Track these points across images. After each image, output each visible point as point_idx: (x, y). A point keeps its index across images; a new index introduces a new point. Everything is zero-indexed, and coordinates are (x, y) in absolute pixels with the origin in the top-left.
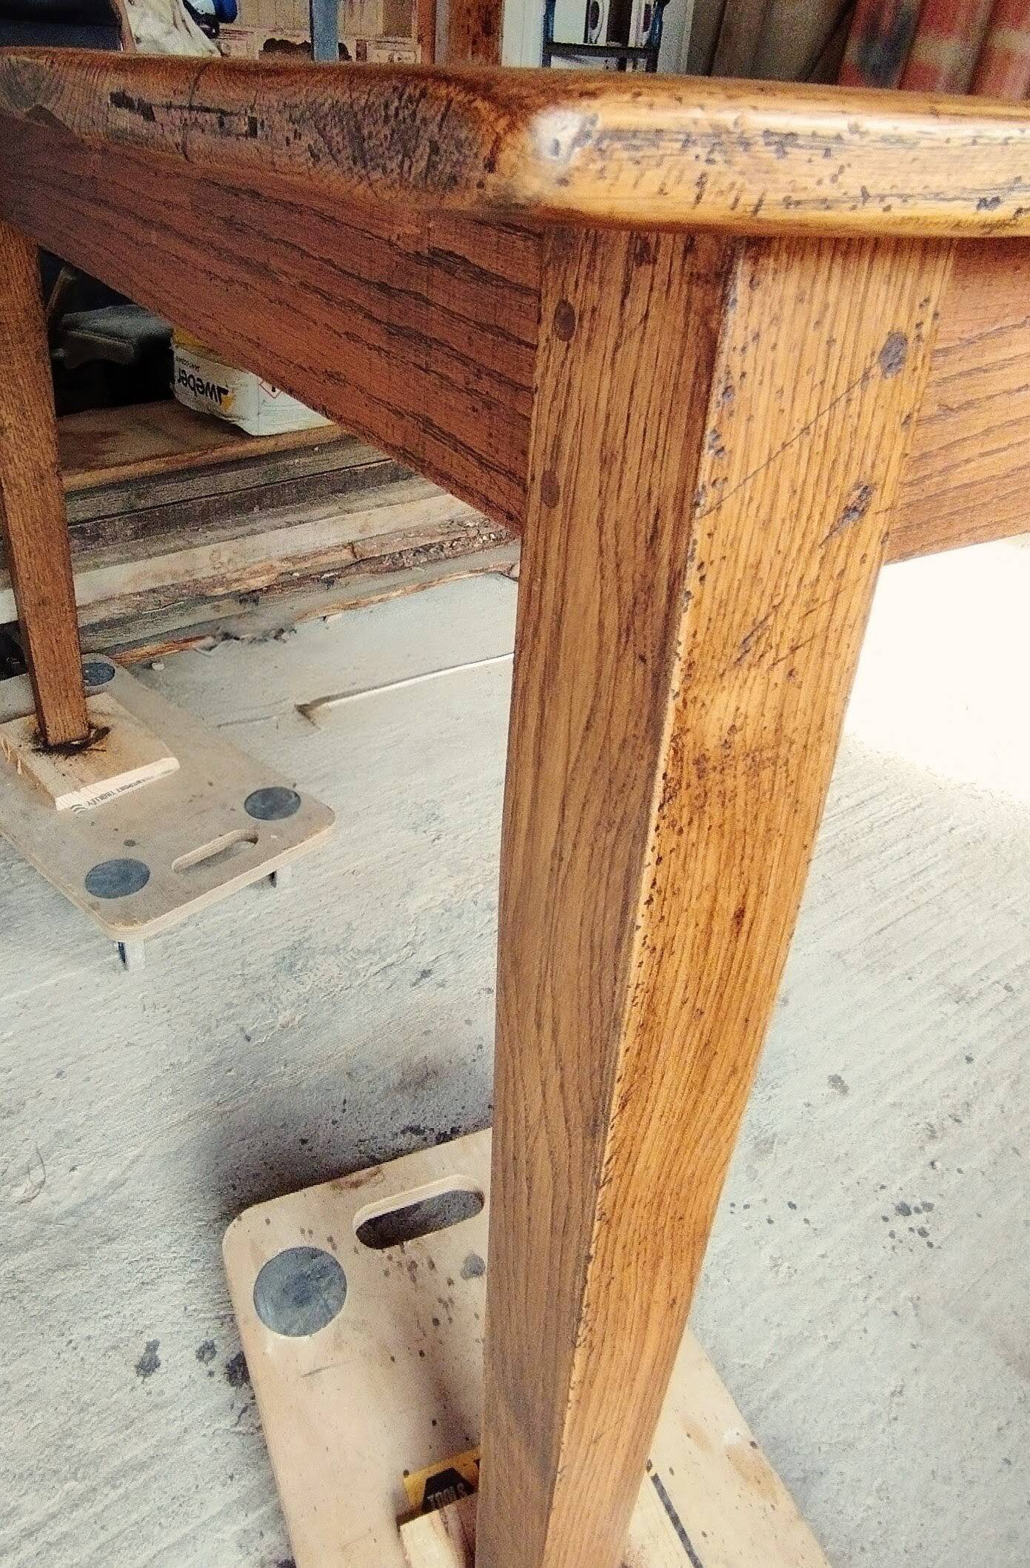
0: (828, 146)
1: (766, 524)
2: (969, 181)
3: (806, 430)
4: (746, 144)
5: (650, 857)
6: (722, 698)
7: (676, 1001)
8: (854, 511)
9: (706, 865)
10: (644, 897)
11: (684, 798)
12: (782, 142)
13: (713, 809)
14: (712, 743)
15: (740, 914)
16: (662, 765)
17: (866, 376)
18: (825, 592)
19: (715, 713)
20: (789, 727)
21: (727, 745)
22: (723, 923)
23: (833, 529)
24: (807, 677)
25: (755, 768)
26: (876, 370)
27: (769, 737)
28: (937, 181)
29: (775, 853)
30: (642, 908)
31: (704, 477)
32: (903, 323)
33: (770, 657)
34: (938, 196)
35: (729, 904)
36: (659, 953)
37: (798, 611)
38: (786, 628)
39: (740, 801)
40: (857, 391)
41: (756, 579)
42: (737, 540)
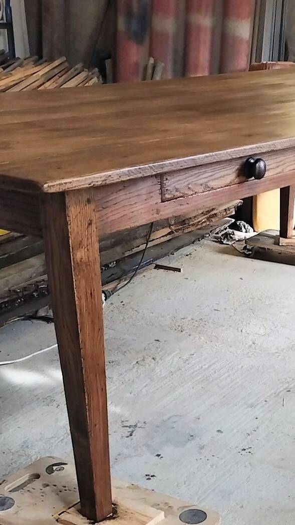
0: (70, 183)
1: (78, 226)
2: (87, 183)
3: (79, 213)
4: (62, 184)
5: (74, 280)
6: (78, 253)
7: (85, 311)
8: (90, 224)
9: (83, 282)
10: (75, 287)
11: (77, 270)
12: (66, 183)
13: (82, 272)
14: (79, 261)
15: (91, 294)
16: (72, 264)
17: (86, 205)
18: (89, 236)
19: (78, 256)
20: (90, 259)
21: (81, 261)
22: (89, 295)
23: (88, 227)
24: (90, 250)
25: (86, 266)
26: (87, 204)
27: (87, 260)
28: (83, 183)
29: (94, 282)
30: (75, 290)
31: (68, 220)
32: (89, 197)
33: (84, 247)
34: (84, 185)
35: (89, 291)
36: (80, 299)
37: (86, 240)
38: (85, 242)
39: (85, 271)
40: (85, 207)
41: (78, 234)
42: (74, 229)
